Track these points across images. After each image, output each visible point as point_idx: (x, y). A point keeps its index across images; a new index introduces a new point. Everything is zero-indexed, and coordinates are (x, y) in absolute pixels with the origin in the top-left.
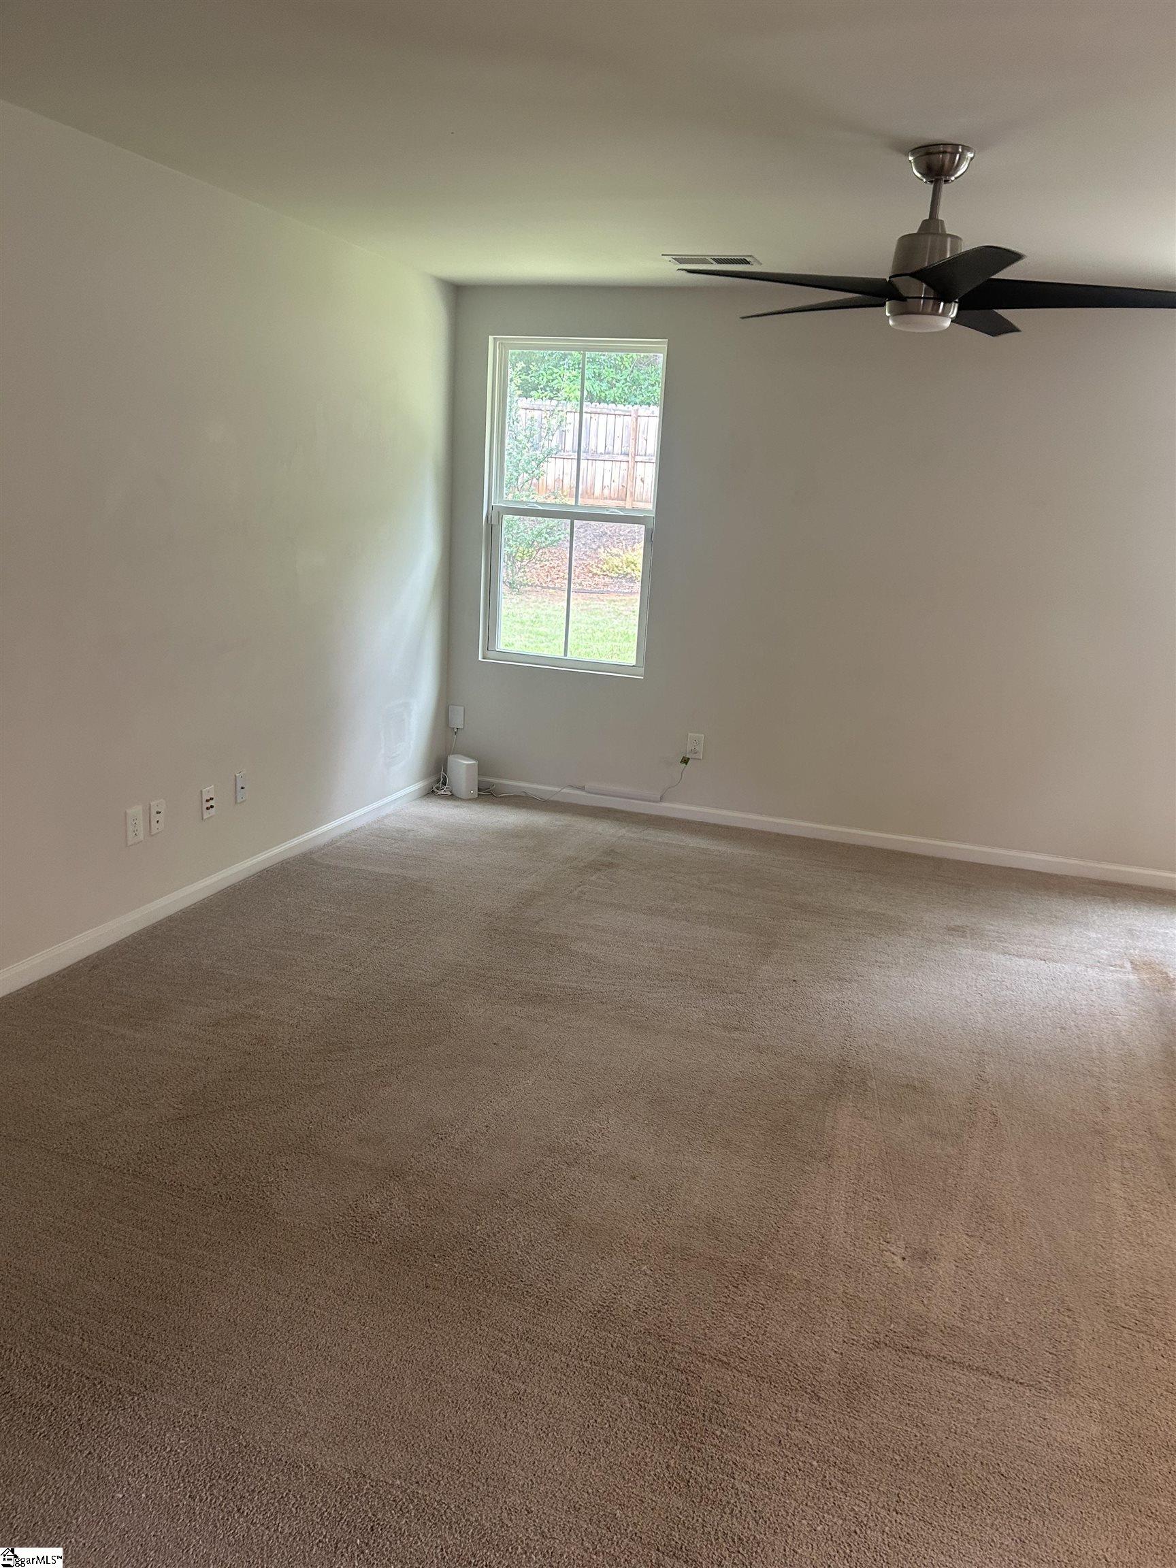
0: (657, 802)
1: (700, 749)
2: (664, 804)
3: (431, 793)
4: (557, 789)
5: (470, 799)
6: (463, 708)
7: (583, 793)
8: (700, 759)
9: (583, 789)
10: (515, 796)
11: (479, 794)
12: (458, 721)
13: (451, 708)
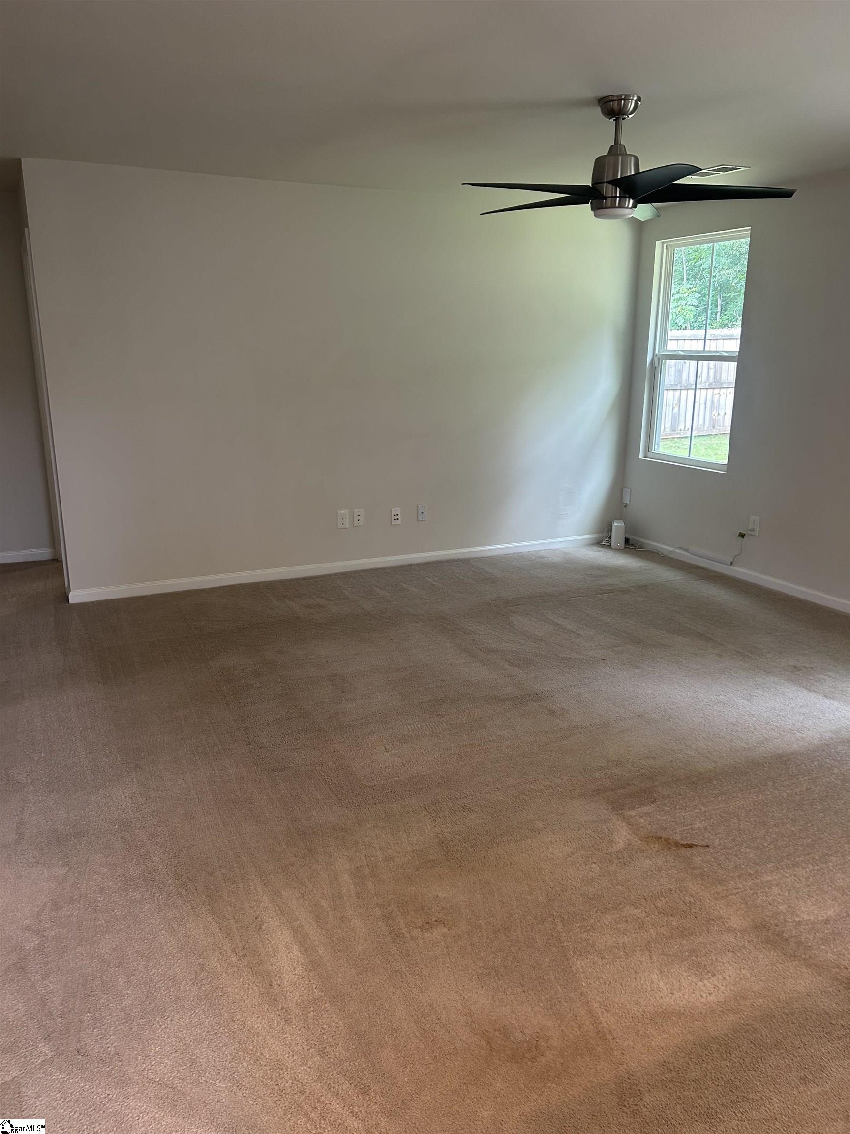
0: (728, 565)
1: (757, 528)
2: (733, 568)
3: (598, 543)
4: (672, 549)
5: (620, 550)
6: (629, 490)
7: (688, 554)
8: (755, 536)
9: (687, 550)
10: (650, 552)
11: (625, 547)
12: (626, 500)
13: (624, 489)
